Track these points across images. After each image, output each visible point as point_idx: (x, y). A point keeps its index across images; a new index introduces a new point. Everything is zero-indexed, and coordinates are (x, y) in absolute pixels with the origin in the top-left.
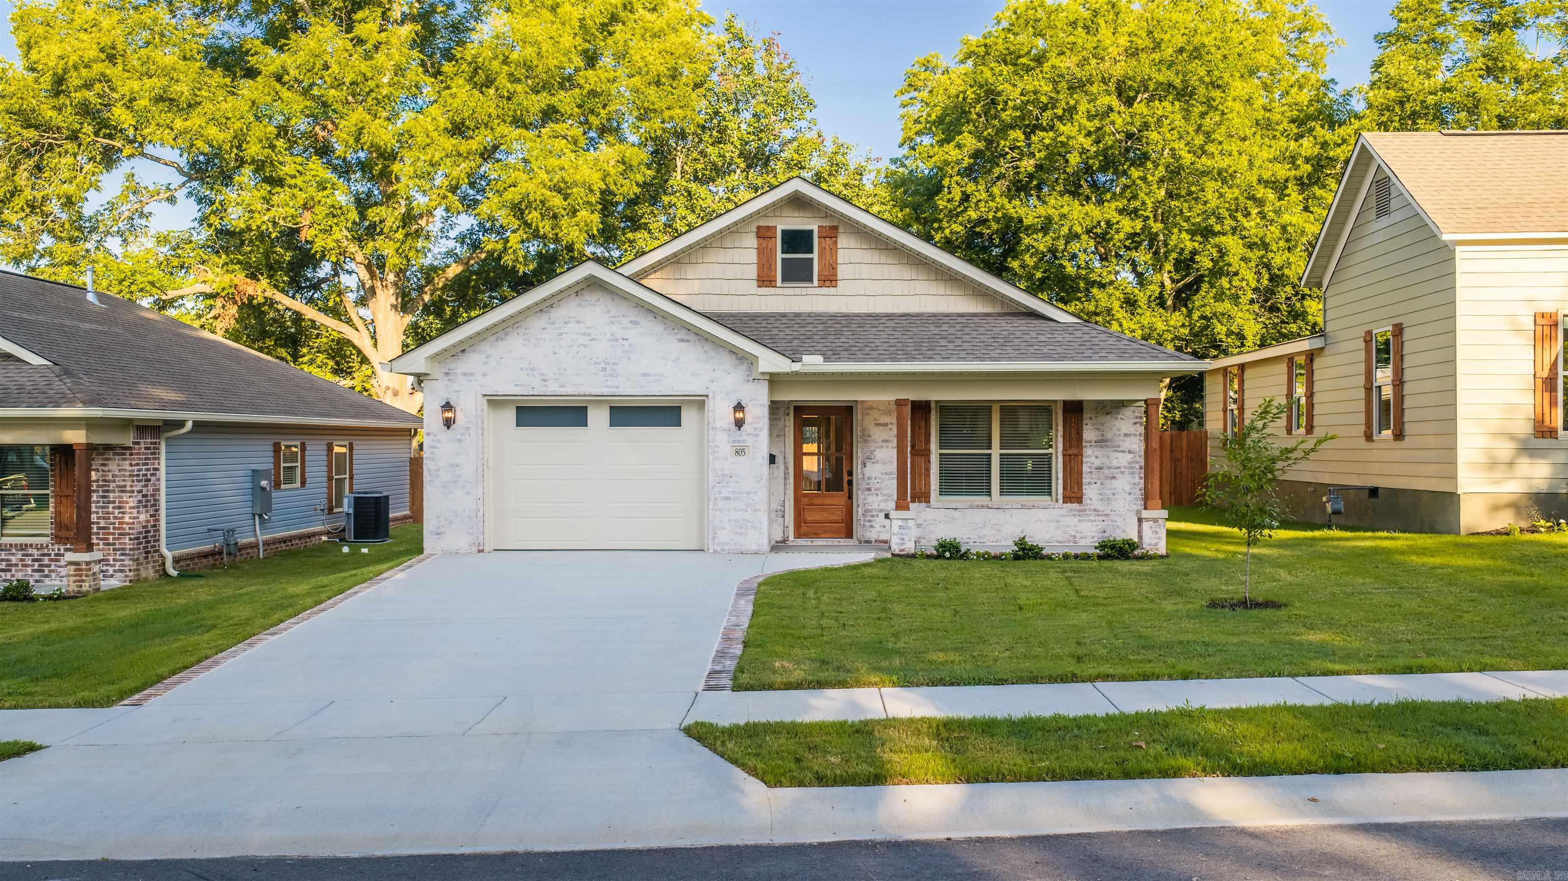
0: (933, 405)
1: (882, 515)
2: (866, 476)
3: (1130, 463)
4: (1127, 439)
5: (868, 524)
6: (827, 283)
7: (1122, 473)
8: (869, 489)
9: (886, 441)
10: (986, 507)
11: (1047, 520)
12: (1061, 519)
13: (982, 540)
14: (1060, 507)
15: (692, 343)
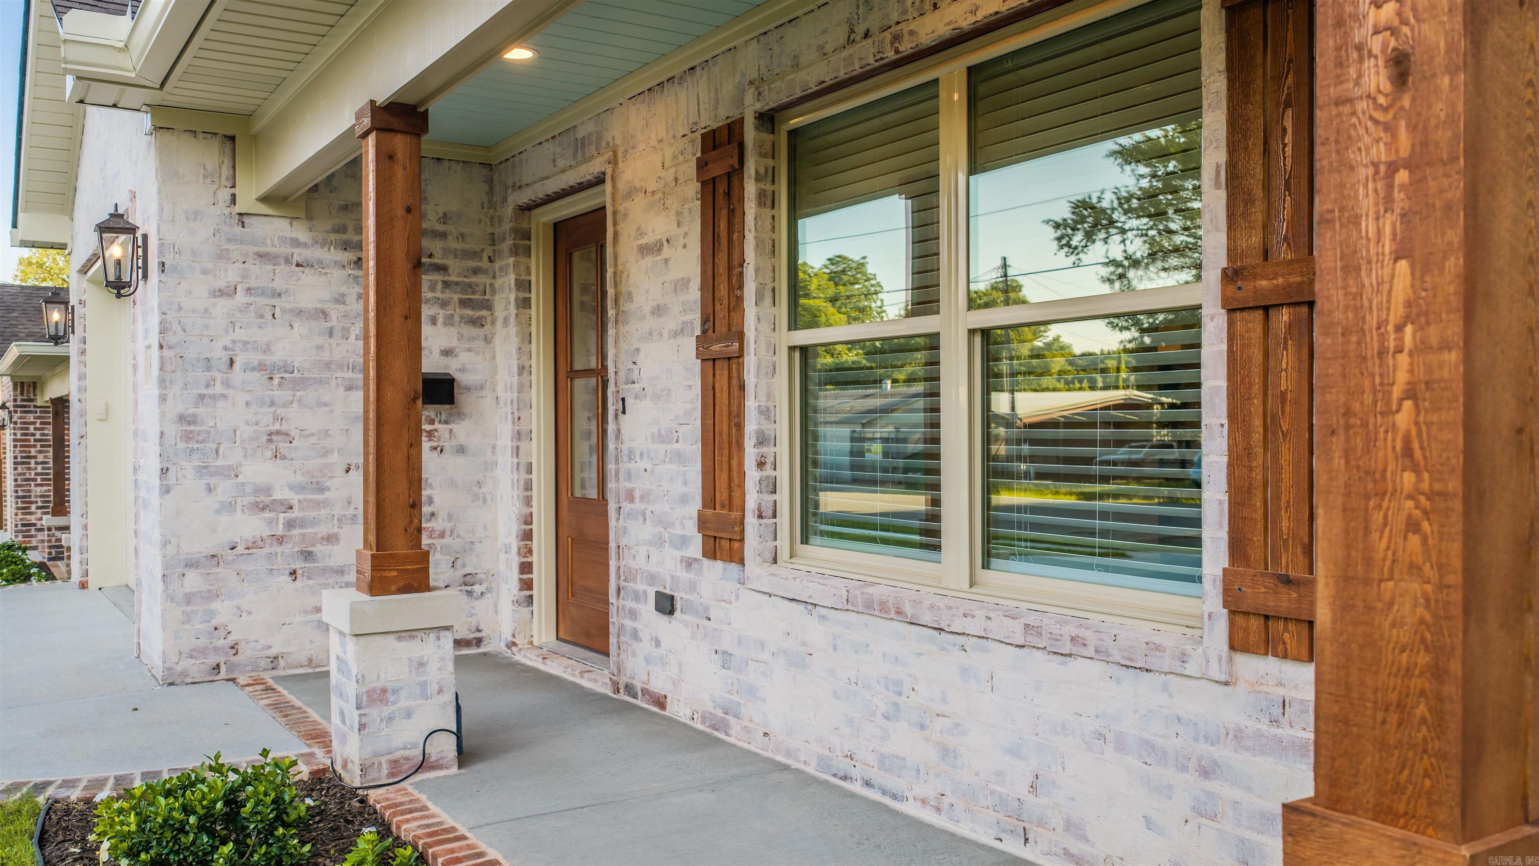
1: (652, 596)
2: (625, 448)
5: (629, 624)
8: (630, 497)
9: (658, 310)
10: (909, 610)
11: (1149, 746)
12: (1224, 753)
13: (892, 782)
14: (1215, 671)
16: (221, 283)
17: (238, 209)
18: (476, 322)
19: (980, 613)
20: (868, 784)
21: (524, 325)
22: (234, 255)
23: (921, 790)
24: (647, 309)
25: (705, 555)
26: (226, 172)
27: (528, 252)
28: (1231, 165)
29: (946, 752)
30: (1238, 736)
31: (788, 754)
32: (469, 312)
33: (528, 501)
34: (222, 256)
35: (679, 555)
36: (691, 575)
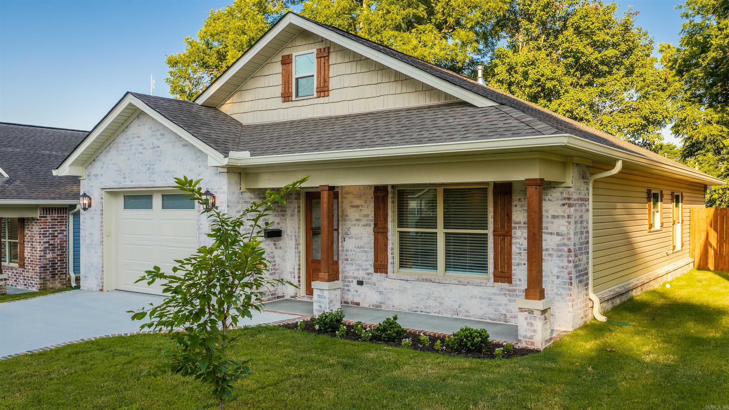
0: (390, 189)
1: (355, 281)
2: (345, 249)
3: (558, 245)
4: (555, 220)
5: (346, 288)
6: (322, 94)
7: (550, 255)
8: (347, 260)
9: (358, 220)
10: (433, 280)
11: (481, 297)
12: (493, 297)
13: (428, 310)
14: (492, 285)
15: (189, 147)
16: (238, 209)
17: (241, 191)
18: (283, 215)
19: (449, 280)
20: (422, 312)
21: (299, 216)
22: (241, 202)
23: (434, 311)
24: (354, 219)
25: (375, 272)
26: (239, 182)
27: (300, 199)
28: (494, 216)
29: (440, 303)
30: (495, 294)
31: (400, 309)
32: (282, 213)
33: (300, 261)
34: (238, 202)
35: (365, 272)
36: (369, 276)
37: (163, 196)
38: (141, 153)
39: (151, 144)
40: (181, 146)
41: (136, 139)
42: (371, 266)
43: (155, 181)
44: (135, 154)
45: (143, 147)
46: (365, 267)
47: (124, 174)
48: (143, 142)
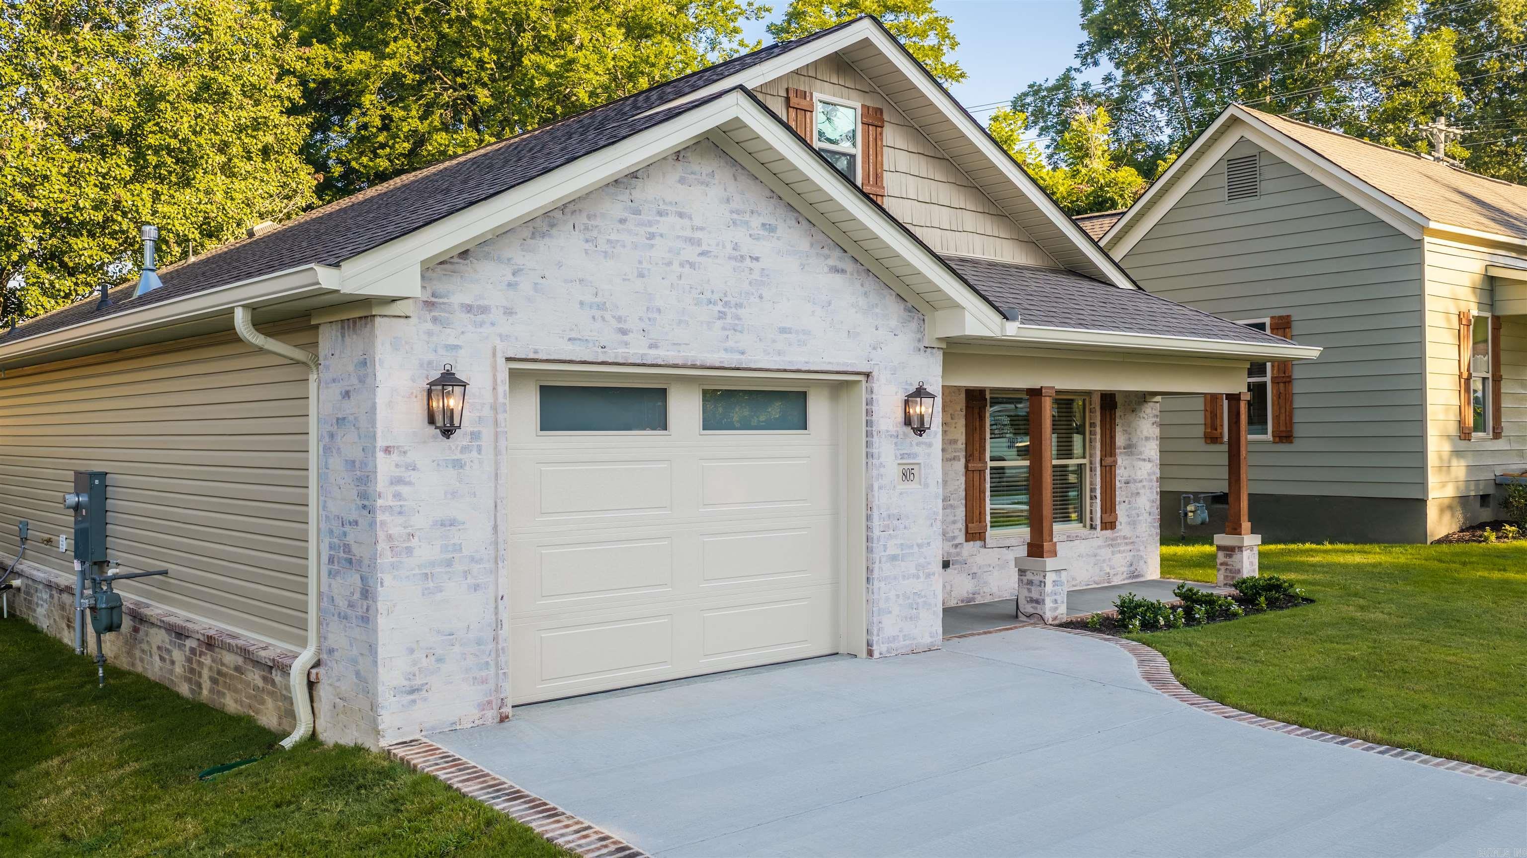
3: (1149, 475)
4: (1147, 443)
7: (1144, 487)
15: (848, 275)
25: (966, 541)
30: (1103, 548)
35: (950, 544)
36: (958, 550)
37: (705, 392)
38: (692, 265)
39: (729, 247)
40: (826, 269)
41: (672, 219)
42: (960, 530)
43: (743, 353)
44: (670, 264)
45: (699, 250)
46: (951, 534)
47: (619, 319)
48: (698, 235)
